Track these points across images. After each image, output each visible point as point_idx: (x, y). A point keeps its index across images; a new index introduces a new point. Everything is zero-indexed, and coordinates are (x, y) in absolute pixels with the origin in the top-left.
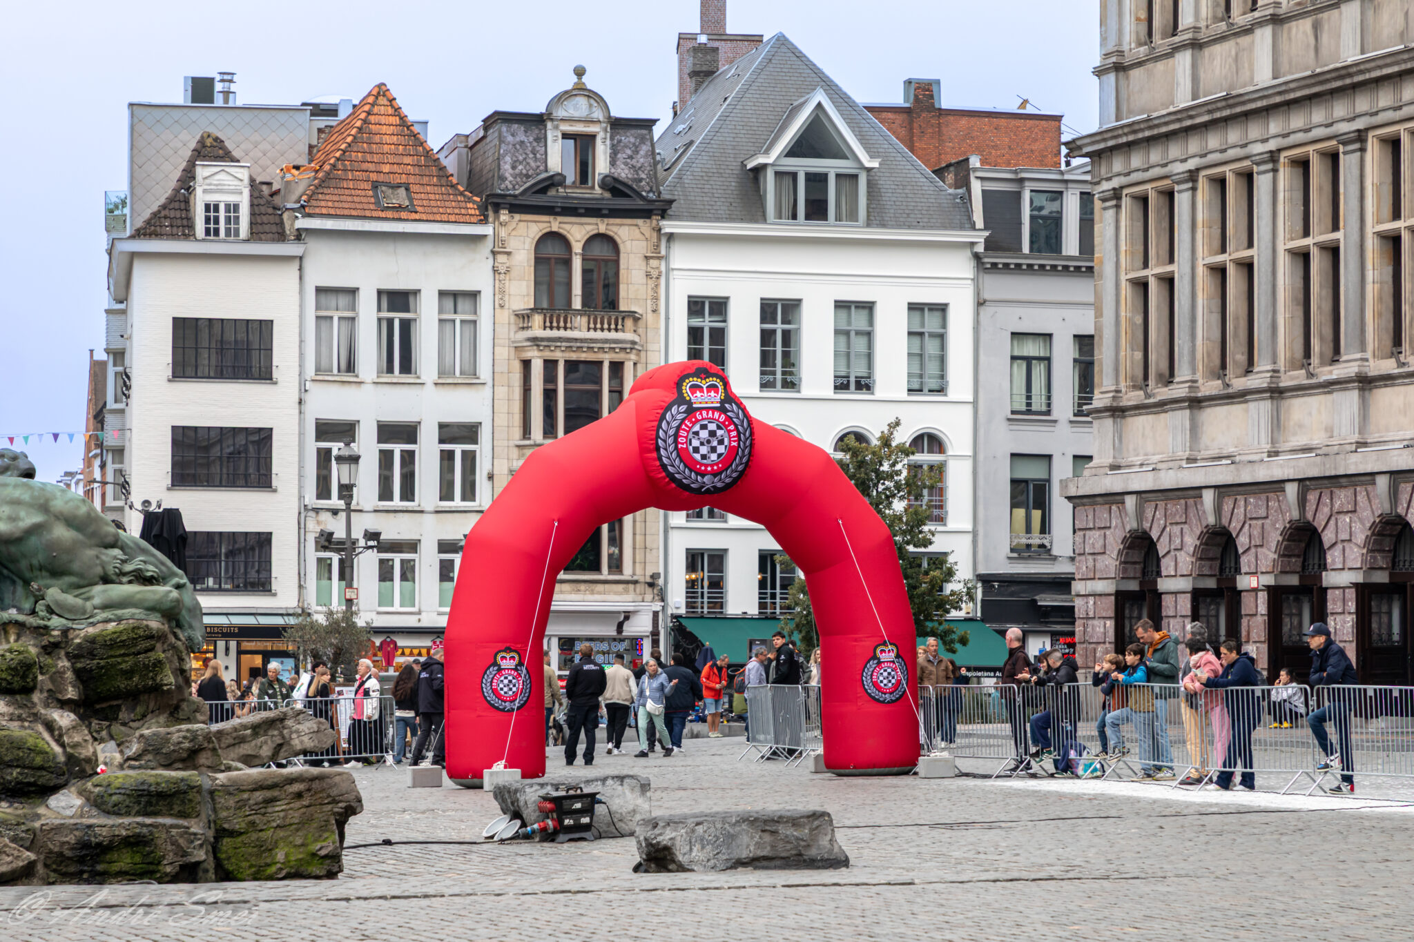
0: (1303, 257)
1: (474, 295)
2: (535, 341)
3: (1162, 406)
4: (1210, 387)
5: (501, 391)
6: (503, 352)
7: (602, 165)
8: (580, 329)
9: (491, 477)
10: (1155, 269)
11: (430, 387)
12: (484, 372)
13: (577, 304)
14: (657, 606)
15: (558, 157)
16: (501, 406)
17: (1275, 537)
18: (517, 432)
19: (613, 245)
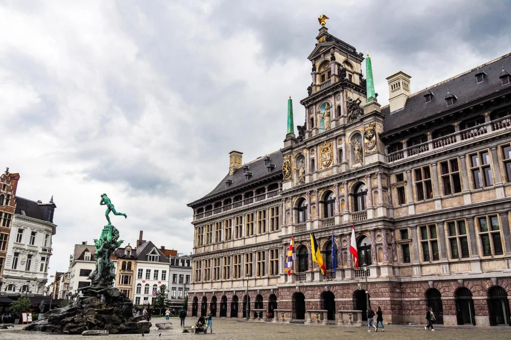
0: (215, 269)
2: (122, 273)
3: (199, 283)
4: (204, 282)
7: (131, 254)
8: (126, 272)
10: (199, 269)
15: (126, 253)
17: (211, 298)
18: (118, 283)
19: (130, 262)
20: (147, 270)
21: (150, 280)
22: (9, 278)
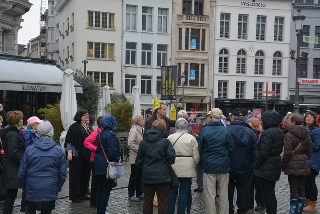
2: (184, 23)
5: (174, 36)
6: (175, 25)
9: (171, 60)
11: (156, 34)
12: (170, 30)
13: (193, 13)
14: (211, 95)
16: (174, 40)
18: (178, 47)
20: (240, 16)
21: (249, 39)
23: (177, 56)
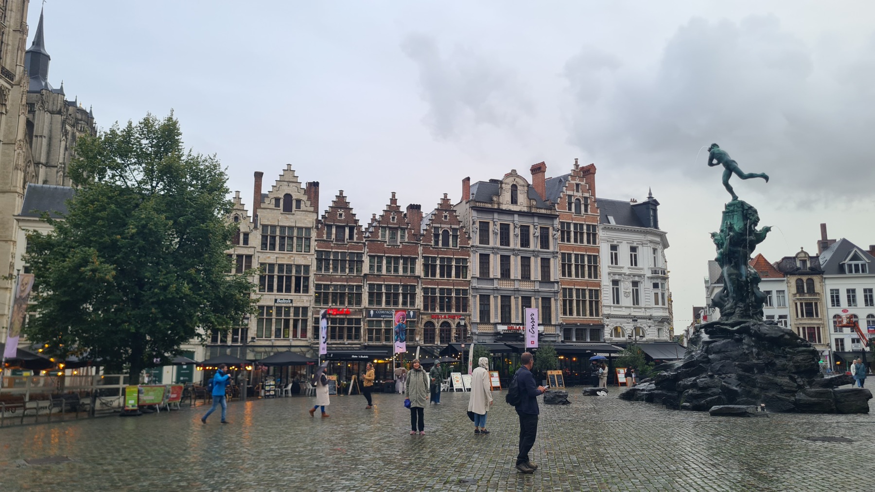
1: (783, 291)
2: (798, 299)
5: (791, 309)
6: (791, 301)
7: (808, 265)
8: (807, 297)
9: (790, 325)
11: (775, 309)
12: (787, 305)
13: (806, 291)
14: (829, 349)
15: (798, 264)
16: (791, 311)
18: (795, 316)
19: (812, 280)
20: (848, 291)
21: (858, 306)
22: (612, 317)
23: (796, 323)
